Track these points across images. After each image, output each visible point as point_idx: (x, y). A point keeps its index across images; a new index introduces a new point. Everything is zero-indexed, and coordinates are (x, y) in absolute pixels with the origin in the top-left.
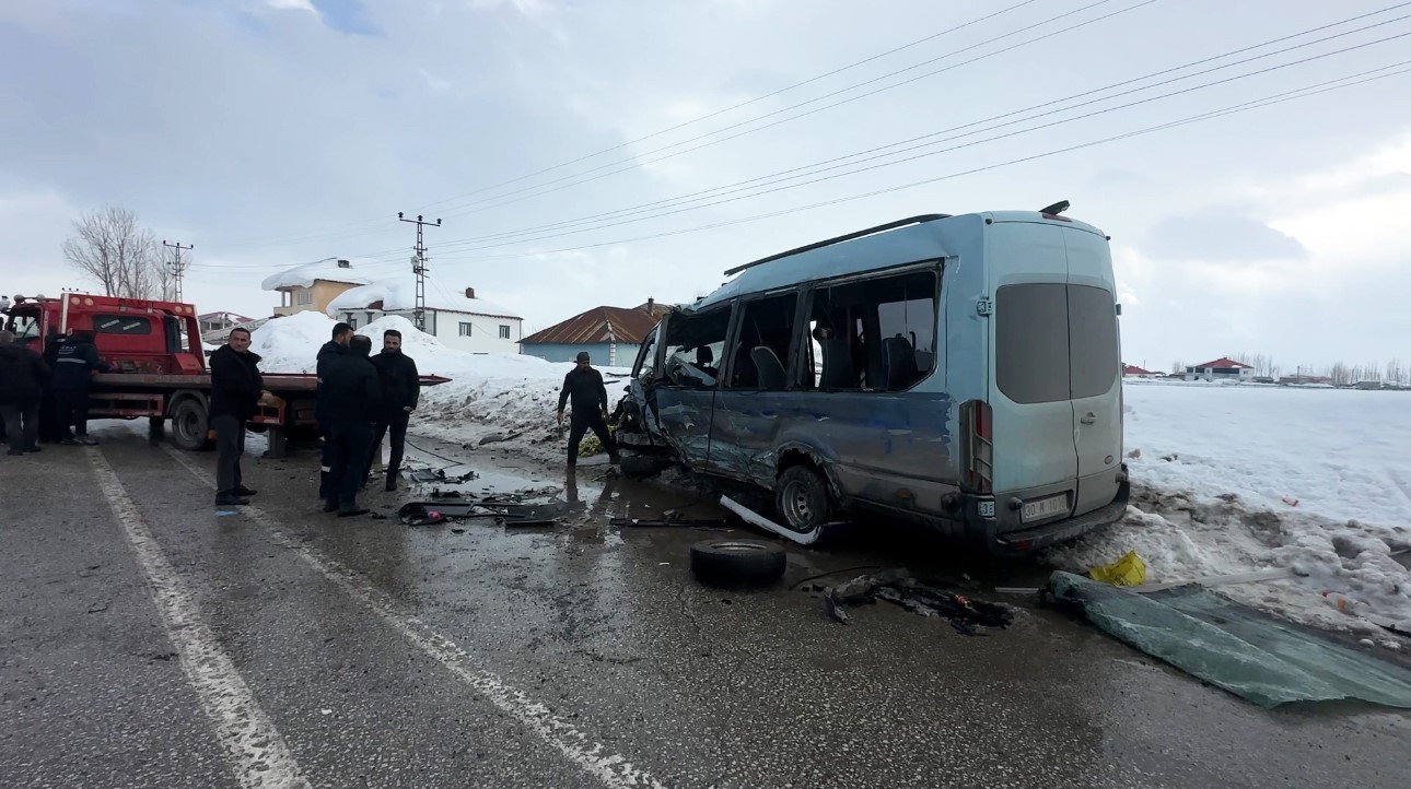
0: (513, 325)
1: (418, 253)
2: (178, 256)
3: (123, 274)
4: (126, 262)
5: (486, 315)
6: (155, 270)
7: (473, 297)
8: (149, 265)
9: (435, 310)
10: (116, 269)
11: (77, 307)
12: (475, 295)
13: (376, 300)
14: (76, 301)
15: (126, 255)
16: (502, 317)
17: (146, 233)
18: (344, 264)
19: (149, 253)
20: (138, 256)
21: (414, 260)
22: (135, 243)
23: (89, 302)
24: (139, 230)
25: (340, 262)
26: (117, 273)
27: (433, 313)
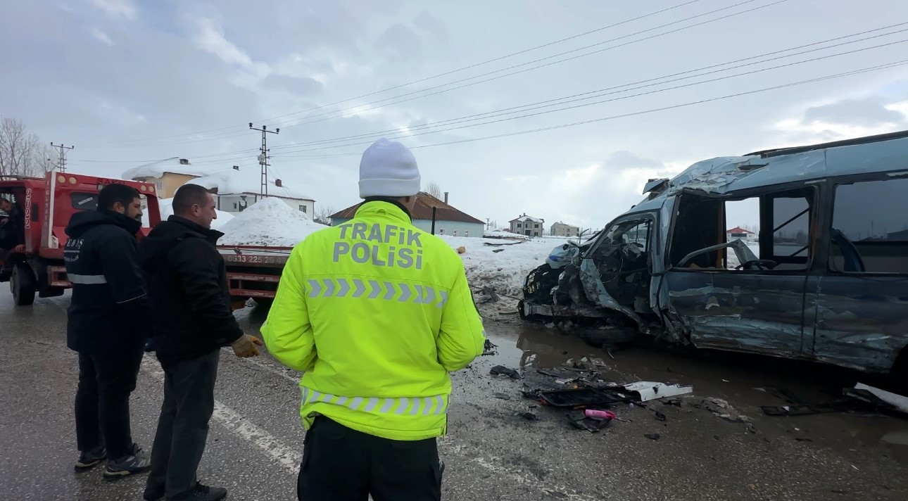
0: (309, 205)
1: (263, 153)
2: (62, 153)
3: (14, 167)
4: (16, 157)
5: (290, 198)
6: (38, 164)
7: (280, 186)
8: (33, 161)
9: (256, 195)
10: (8, 163)
11: (63, 185)
12: (282, 184)
13: (213, 187)
14: (62, 179)
15: (16, 153)
16: (301, 200)
17: (32, 138)
18: (184, 161)
19: (34, 152)
20: (26, 154)
21: (259, 158)
22: (24, 145)
23: (73, 181)
24: (26, 135)
25: (181, 160)
26: (9, 166)
27: (254, 196)
